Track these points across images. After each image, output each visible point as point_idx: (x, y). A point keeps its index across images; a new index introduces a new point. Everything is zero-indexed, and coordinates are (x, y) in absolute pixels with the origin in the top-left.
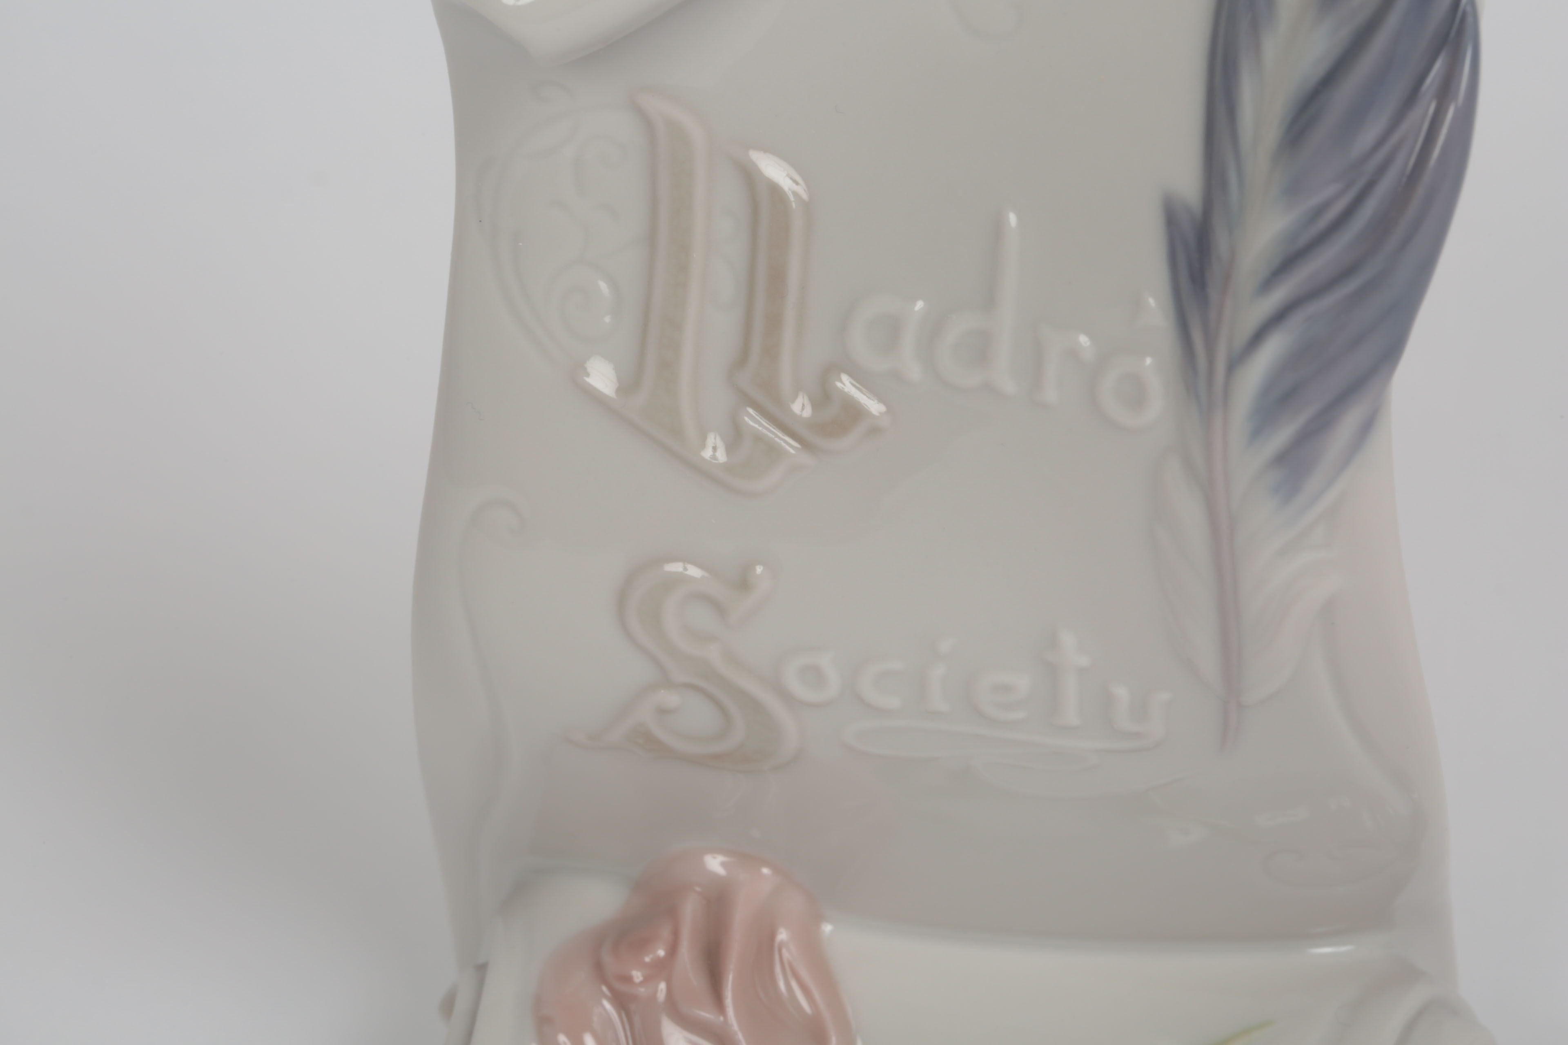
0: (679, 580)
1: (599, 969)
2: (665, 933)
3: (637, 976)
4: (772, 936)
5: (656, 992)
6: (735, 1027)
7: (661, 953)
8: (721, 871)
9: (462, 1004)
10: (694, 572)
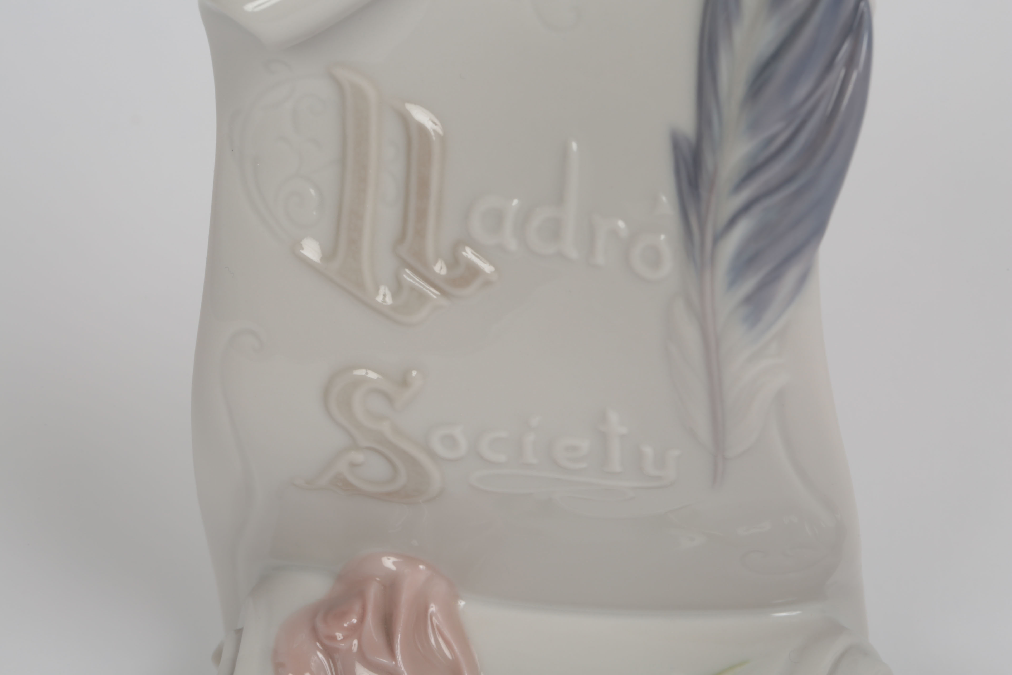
0: (363, 380)
1: (314, 631)
2: (357, 608)
3: (339, 636)
4: (426, 609)
5: (352, 645)
6: (403, 668)
7: (354, 621)
8: (393, 567)
9: (227, 655)
10: (372, 375)
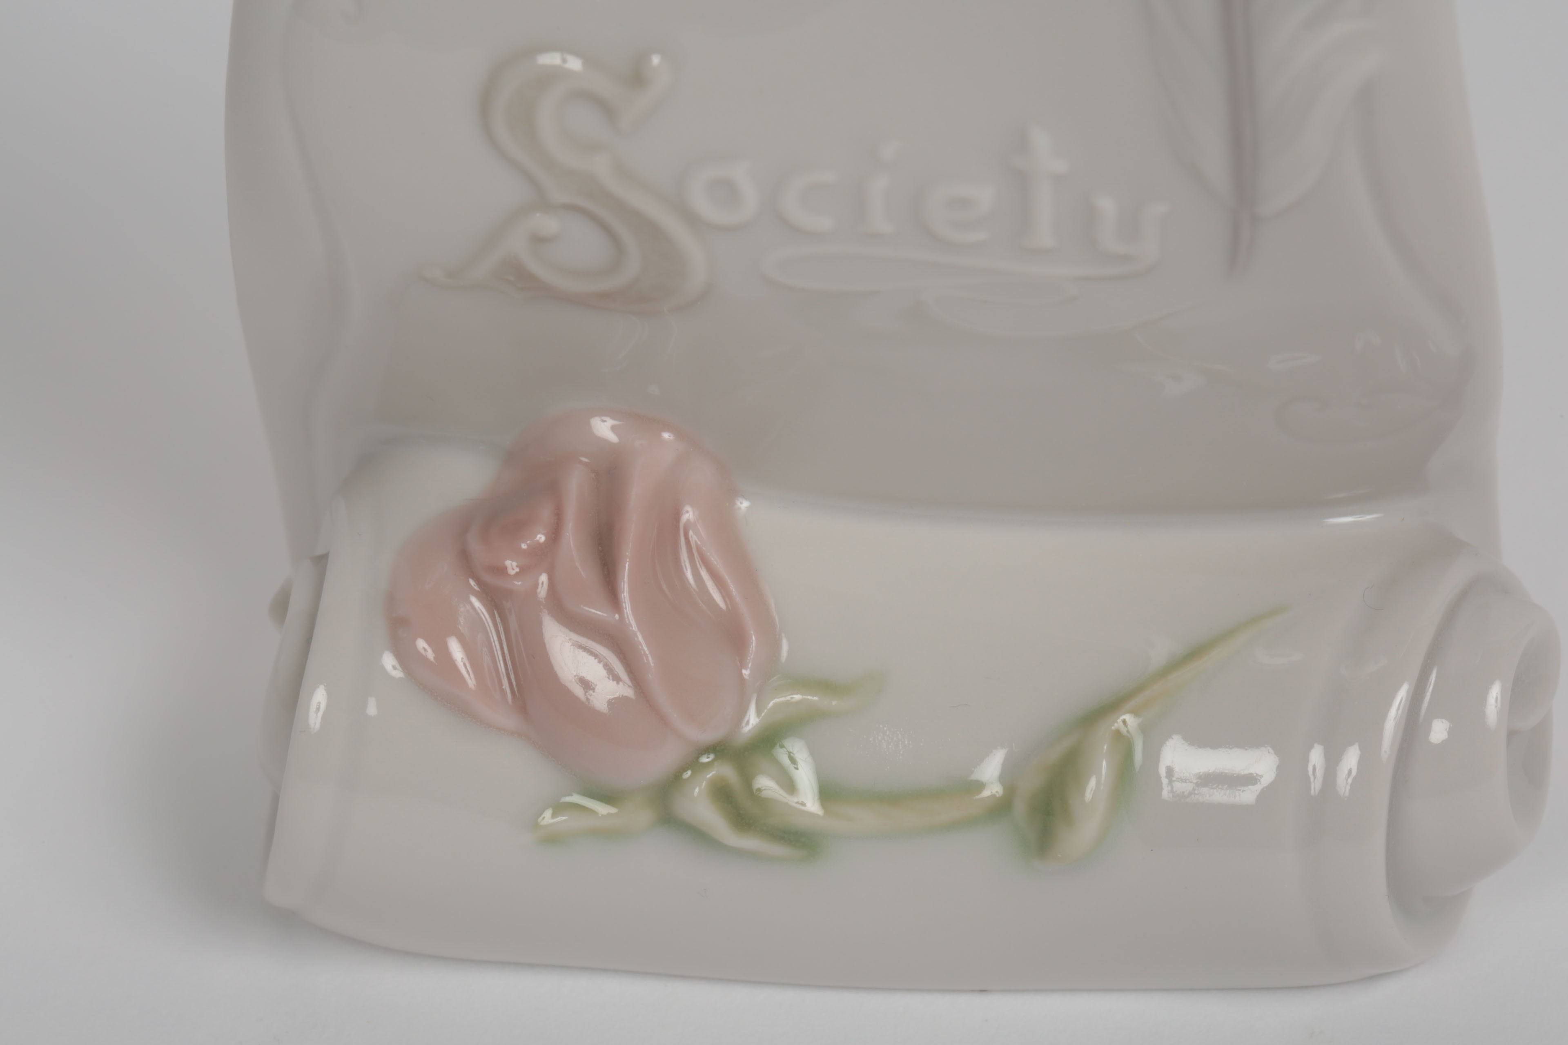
0: (554, 75)
1: (464, 557)
2: (546, 513)
3: (512, 566)
4: (677, 515)
5: (536, 586)
6: (634, 627)
7: (541, 538)
8: (613, 438)
9: (298, 604)
10: (574, 64)
